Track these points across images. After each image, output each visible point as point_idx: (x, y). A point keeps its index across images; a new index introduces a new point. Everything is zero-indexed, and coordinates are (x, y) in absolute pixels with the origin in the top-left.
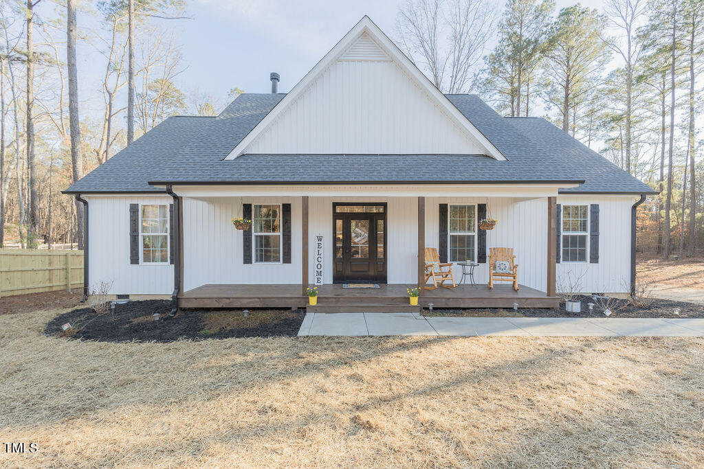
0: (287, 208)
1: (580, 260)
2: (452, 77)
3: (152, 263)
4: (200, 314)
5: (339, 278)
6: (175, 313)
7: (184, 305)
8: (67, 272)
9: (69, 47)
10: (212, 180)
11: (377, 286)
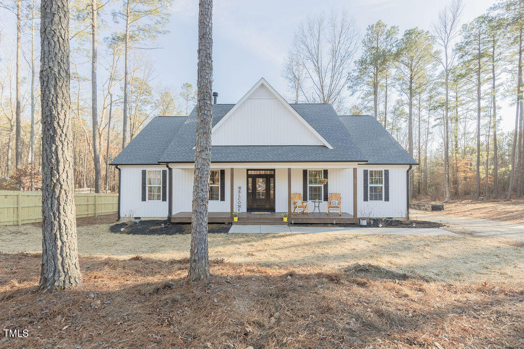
0: (223, 172)
1: (379, 200)
2: (331, 77)
3: (152, 201)
4: (181, 226)
5: (250, 209)
6: (169, 225)
7: (173, 221)
8: (95, 206)
9: (93, 72)
10: (187, 161)
11: (270, 213)
